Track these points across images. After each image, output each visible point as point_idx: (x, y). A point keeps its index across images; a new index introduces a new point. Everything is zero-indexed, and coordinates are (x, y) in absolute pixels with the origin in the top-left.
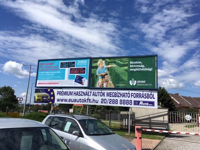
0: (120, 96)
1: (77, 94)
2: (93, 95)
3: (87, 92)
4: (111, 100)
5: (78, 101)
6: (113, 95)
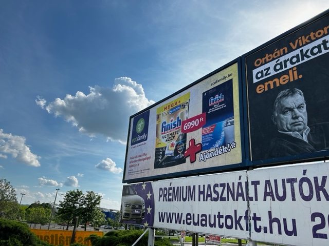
1: (207, 194)
3: (240, 184)
5: (212, 222)
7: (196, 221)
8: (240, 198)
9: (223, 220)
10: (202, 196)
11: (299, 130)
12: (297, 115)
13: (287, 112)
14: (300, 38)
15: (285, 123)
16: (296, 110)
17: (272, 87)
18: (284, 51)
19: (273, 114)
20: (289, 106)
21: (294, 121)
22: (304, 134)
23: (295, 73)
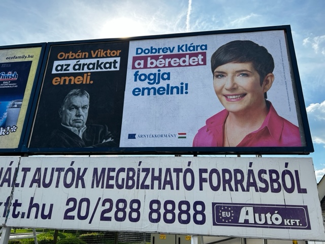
0: (148, 182)
2: (34, 181)
3: (9, 170)
4: (110, 201)
6: (120, 182)
8: (6, 184)
11: (78, 127)
12: (80, 114)
13: (73, 109)
14: (100, 50)
15: (69, 118)
16: (80, 109)
17: (67, 83)
18: (85, 55)
19: (61, 107)
20: (76, 104)
21: (76, 118)
22: (81, 131)
23: (89, 77)
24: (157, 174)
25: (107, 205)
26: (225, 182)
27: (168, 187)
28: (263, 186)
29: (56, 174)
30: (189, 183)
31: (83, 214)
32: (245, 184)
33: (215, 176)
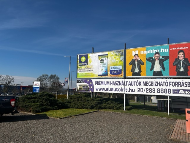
1: (113, 84)
2: (129, 84)
3: (123, 82)
6: (150, 85)
7: (110, 90)
8: (123, 85)
9: (118, 90)
10: (111, 84)
24: (158, 83)
25: (147, 90)
26: (176, 84)
27: (161, 86)
28: (186, 85)
29: (134, 83)
30: (167, 85)
31: (142, 91)
32: (181, 85)
33: (173, 83)
